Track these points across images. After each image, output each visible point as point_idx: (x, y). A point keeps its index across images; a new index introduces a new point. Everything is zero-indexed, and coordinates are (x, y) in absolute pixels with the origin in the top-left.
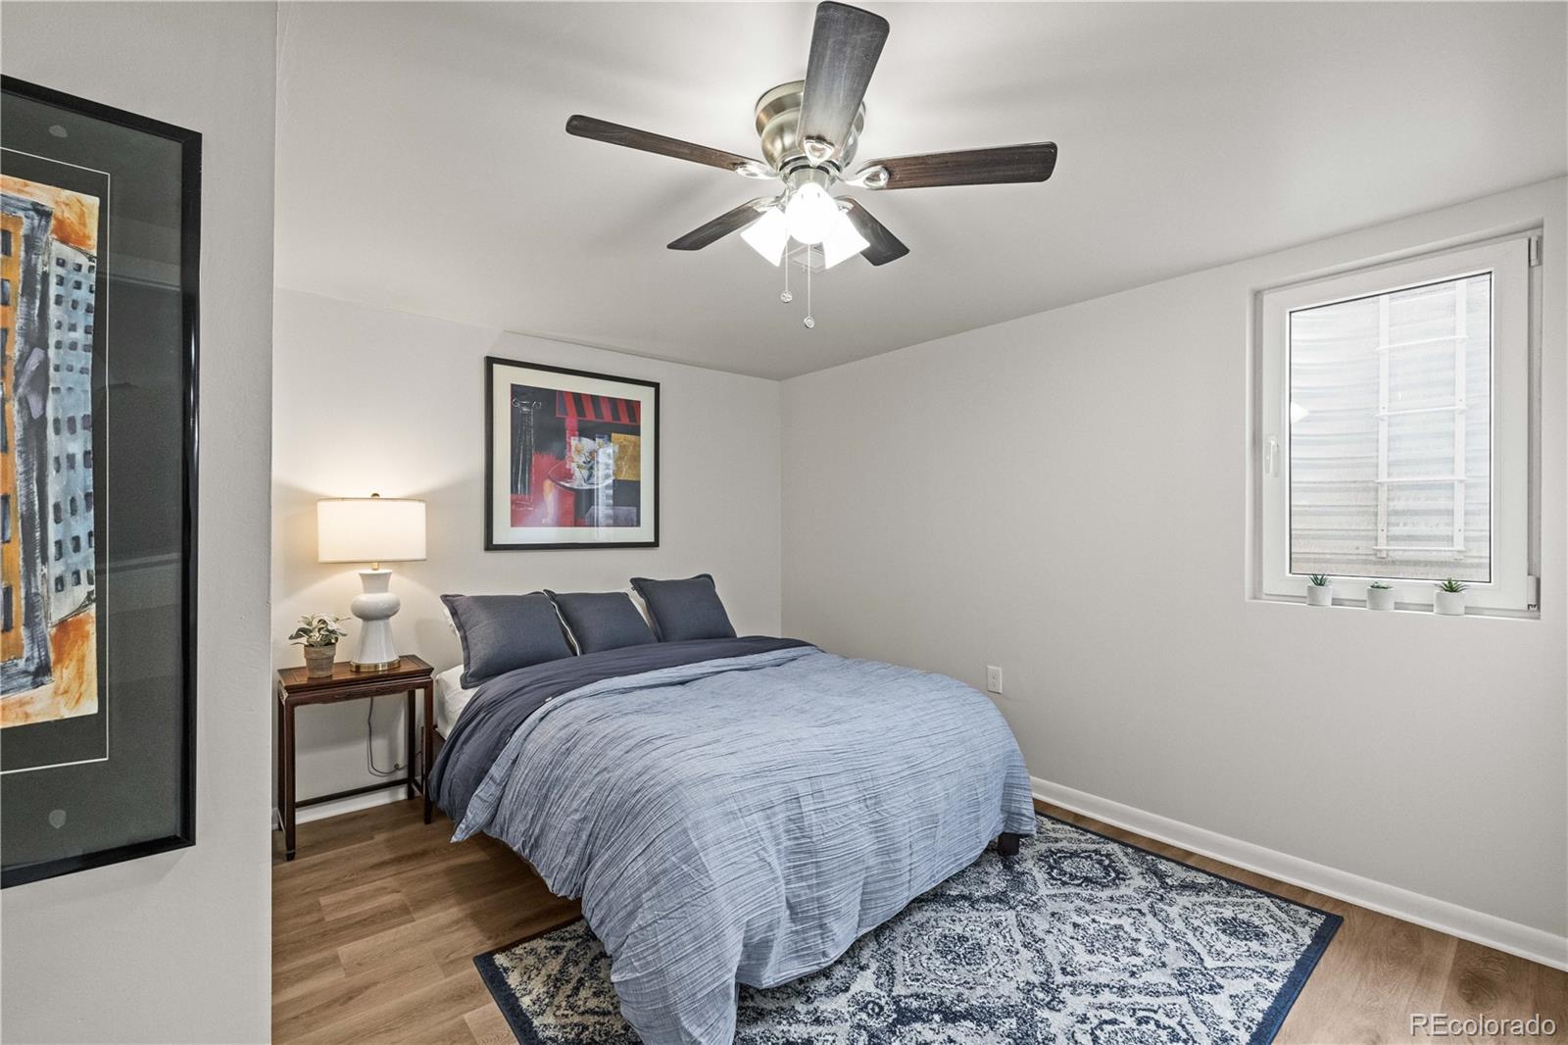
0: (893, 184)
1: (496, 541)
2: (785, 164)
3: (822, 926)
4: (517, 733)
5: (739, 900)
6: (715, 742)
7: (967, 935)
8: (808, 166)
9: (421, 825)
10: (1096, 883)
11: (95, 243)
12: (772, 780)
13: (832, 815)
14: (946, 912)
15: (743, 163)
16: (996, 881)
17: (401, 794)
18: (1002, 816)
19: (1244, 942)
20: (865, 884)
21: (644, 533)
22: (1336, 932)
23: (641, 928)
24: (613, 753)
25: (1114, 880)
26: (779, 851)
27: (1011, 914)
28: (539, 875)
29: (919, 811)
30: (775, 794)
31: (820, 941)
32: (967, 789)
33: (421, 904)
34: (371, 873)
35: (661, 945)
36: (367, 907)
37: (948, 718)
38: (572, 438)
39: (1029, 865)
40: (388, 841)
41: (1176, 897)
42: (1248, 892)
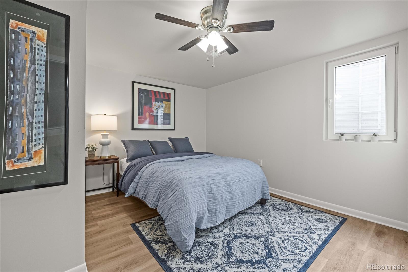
0: (234, 32)
1: (135, 127)
2: (208, 27)
3: (216, 215)
4: (141, 171)
5: (196, 206)
6: (190, 171)
7: (252, 221)
8: (213, 27)
9: (116, 197)
10: (285, 210)
11: (46, 41)
12: (204, 179)
13: (218, 189)
14: (247, 216)
15: (198, 26)
16: (260, 209)
17: (111, 190)
18: (261, 194)
19: (322, 223)
20: (227, 206)
21: (171, 127)
22: (345, 221)
23: (172, 212)
24: (165, 174)
25: (289, 210)
26: (205, 196)
27: (263, 217)
28: (146, 204)
29: (240, 190)
30: (205, 182)
31: (216, 219)
32: (252, 186)
33: (117, 213)
34: (105, 207)
35: (177, 216)
36: (104, 214)
37: (248, 168)
38: (153, 102)
39: (268, 207)
40: (108, 200)
41: (305, 214)
42: (323, 213)
